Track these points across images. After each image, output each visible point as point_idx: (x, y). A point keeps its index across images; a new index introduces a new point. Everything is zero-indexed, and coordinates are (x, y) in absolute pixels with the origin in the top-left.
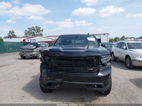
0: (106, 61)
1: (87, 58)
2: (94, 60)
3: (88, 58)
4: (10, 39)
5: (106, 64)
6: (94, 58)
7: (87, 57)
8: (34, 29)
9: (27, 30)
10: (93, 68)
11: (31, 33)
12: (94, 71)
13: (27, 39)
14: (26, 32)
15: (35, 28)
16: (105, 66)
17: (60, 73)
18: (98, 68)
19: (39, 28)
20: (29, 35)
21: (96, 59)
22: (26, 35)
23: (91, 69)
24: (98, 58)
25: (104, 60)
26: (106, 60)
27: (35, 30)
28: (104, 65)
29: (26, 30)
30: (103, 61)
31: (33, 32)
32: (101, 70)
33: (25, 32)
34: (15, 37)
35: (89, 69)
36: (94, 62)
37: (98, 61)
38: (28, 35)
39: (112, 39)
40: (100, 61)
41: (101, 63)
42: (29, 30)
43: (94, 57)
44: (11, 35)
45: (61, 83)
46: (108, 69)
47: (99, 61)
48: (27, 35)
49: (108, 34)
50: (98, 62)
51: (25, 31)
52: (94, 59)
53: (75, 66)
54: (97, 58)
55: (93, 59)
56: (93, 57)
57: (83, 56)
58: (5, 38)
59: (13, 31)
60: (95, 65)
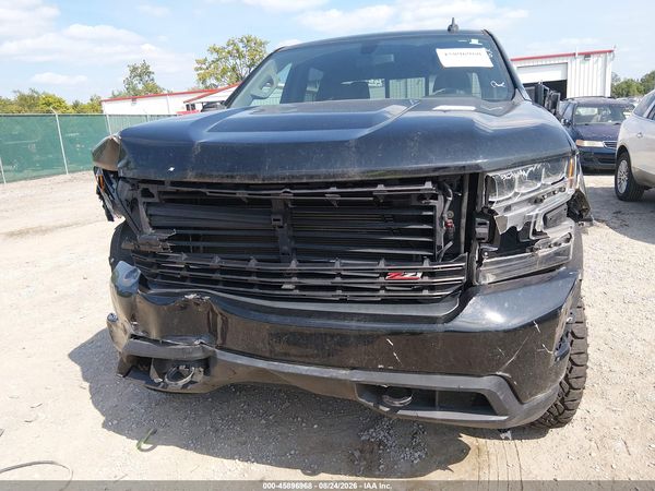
0: (539, 210)
1: (370, 194)
2: (433, 202)
3: (381, 187)
4: (129, 102)
5: (535, 233)
6: (428, 185)
7: (374, 183)
8: (238, 50)
9: (206, 60)
10: (426, 264)
11: (224, 72)
12: (432, 288)
13: (199, 98)
14: (201, 69)
15: (241, 45)
16: (529, 246)
17: (192, 296)
18: (469, 266)
19: (261, 44)
20: (217, 79)
21: (446, 195)
22: (204, 81)
23: (409, 275)
24: (470, 186)
25: (512, 206)
26: (537, 201)
27: (241, 56)
28: (516, 242)
29: (201, 58)
30: (508, 208)
31: (234, 69)
32: (491, 278)
33: (197, 69)
34: (154, 92)
35: (392, 274)
36: (431, 220)
37: (464, 210)
38: (214, 82)
39: (628, 84)
40: (481, 214)
41: (493, 227)
42: (215, 56)
43: (434, 180)
44: (140, 87)
45: (207, 364)
46: (552, 270)
47: (478, 209)
48: (208, 83)
49: (611, 52)
50: (464, 221)
51: (198, 62)
52: (435, 197)
53: (295, 249)
54: (460, 188)
55: (422, 197)
56: (422, 181)
57: (343, 175)
58: (115, 98)
59: (147, 68)
60: (440, 240)
